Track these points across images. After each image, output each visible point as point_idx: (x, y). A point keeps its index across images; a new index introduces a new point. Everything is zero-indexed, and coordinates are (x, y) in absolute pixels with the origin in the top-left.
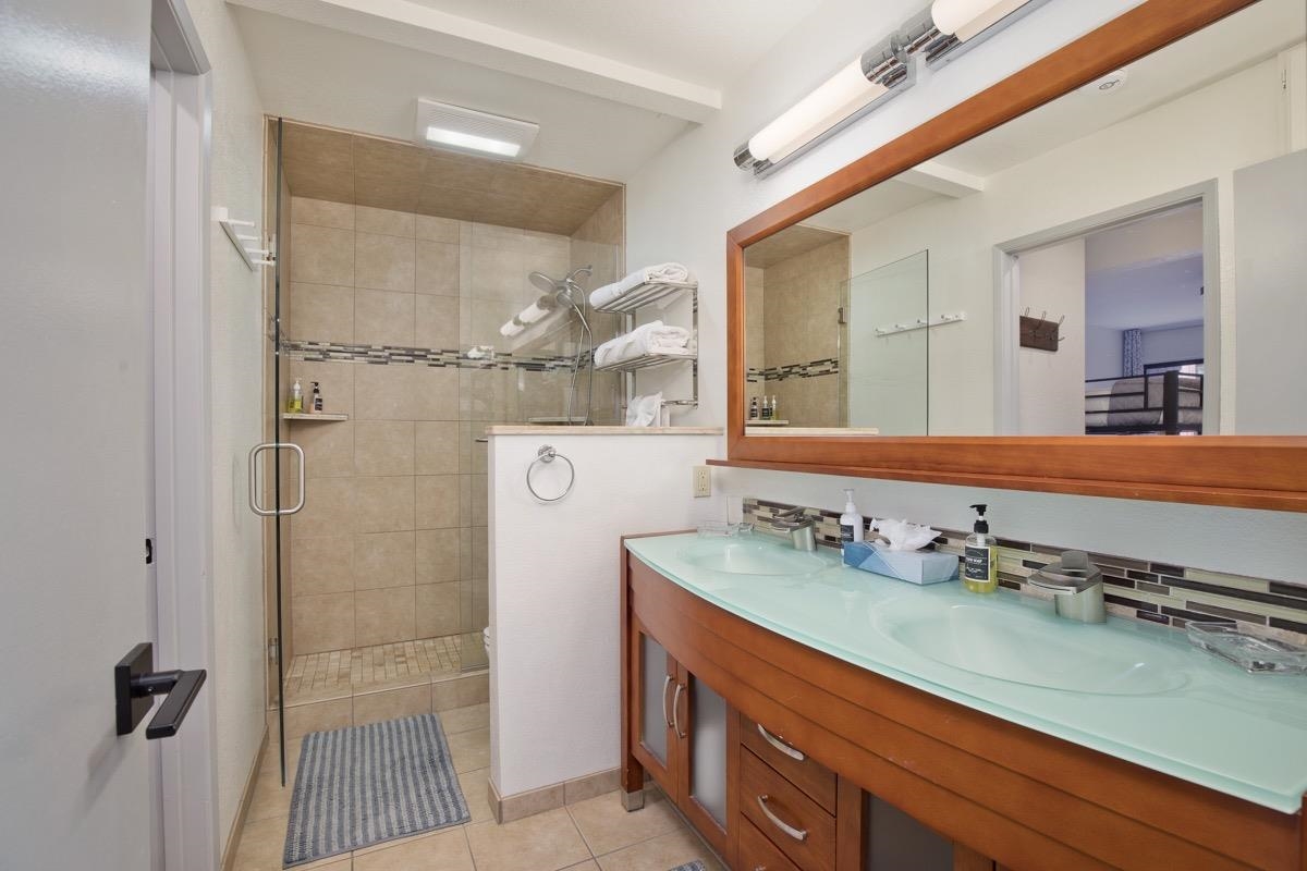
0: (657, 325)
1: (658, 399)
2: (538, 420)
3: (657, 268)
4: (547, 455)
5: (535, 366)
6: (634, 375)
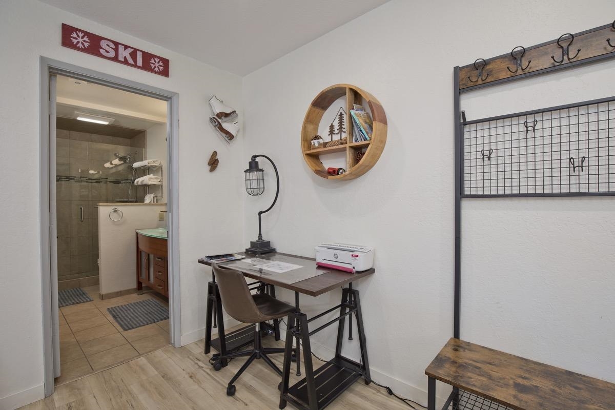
0: (151, 176)
1: (152, 195)
2: (118, 200)
3: (151, 160)
4: (115, 211)
5: (117, 182)
6: (149, 187)
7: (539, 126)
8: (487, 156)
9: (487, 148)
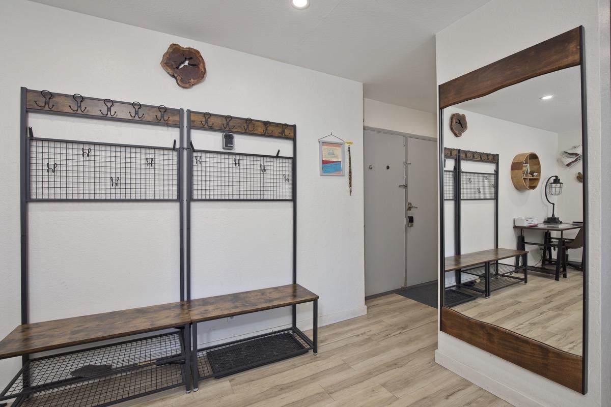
7: (92, 153)
8: (52, 169)
9: (52, 162)
